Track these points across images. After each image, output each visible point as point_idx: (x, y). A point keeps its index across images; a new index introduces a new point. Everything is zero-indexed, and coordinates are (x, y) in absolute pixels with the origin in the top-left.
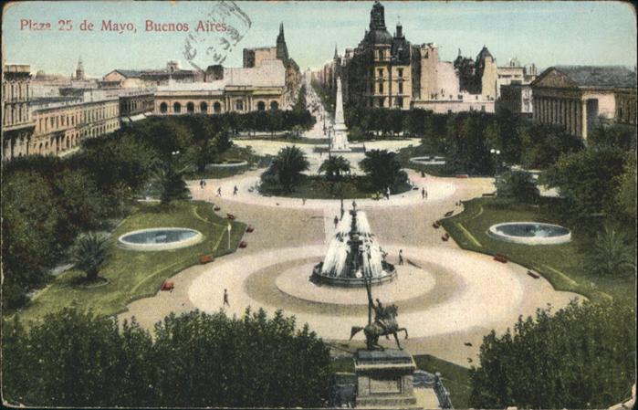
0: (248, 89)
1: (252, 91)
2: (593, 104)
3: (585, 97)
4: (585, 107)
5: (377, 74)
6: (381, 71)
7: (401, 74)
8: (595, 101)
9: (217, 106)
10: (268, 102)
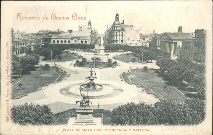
0: (78, 37)
1: (79, 38)
2: (176, 44)
3: (174, 42)
4: (173, 44)
5: (115, 34)
6: (117, 33)
7: (122, 34)
8: (177, 43)
9: (69, 42)
10: (84, 41)
